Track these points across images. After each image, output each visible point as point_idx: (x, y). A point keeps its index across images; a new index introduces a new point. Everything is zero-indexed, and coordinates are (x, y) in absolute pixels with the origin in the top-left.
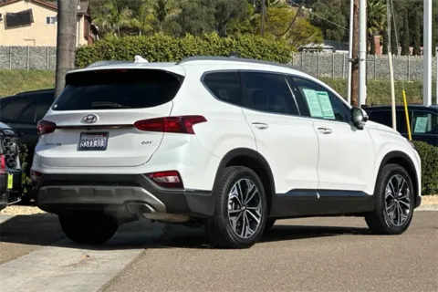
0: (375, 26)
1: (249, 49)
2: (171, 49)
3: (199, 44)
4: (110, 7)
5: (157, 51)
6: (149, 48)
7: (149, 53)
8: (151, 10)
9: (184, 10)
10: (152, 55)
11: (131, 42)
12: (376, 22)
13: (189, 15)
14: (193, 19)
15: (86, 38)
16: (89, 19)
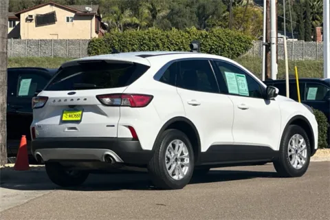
0: (317, 20)
1: (220, 39)
2: (161, 40)
3: (182, 36)
4: (116, 8)
5: (150, 41)
6: (144, 39)
7: (144, 43)
8: (147, 11)
9: (172, 10)
10: (146, 45)
11: (130, 35)
12: (318, 17)
13: (177, 13)
14: (179, 17)
15: (97, 32)
16: (98, 18)
